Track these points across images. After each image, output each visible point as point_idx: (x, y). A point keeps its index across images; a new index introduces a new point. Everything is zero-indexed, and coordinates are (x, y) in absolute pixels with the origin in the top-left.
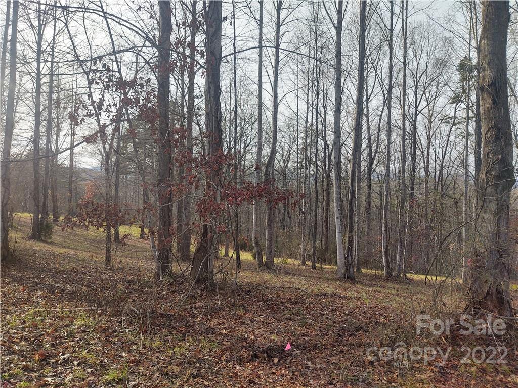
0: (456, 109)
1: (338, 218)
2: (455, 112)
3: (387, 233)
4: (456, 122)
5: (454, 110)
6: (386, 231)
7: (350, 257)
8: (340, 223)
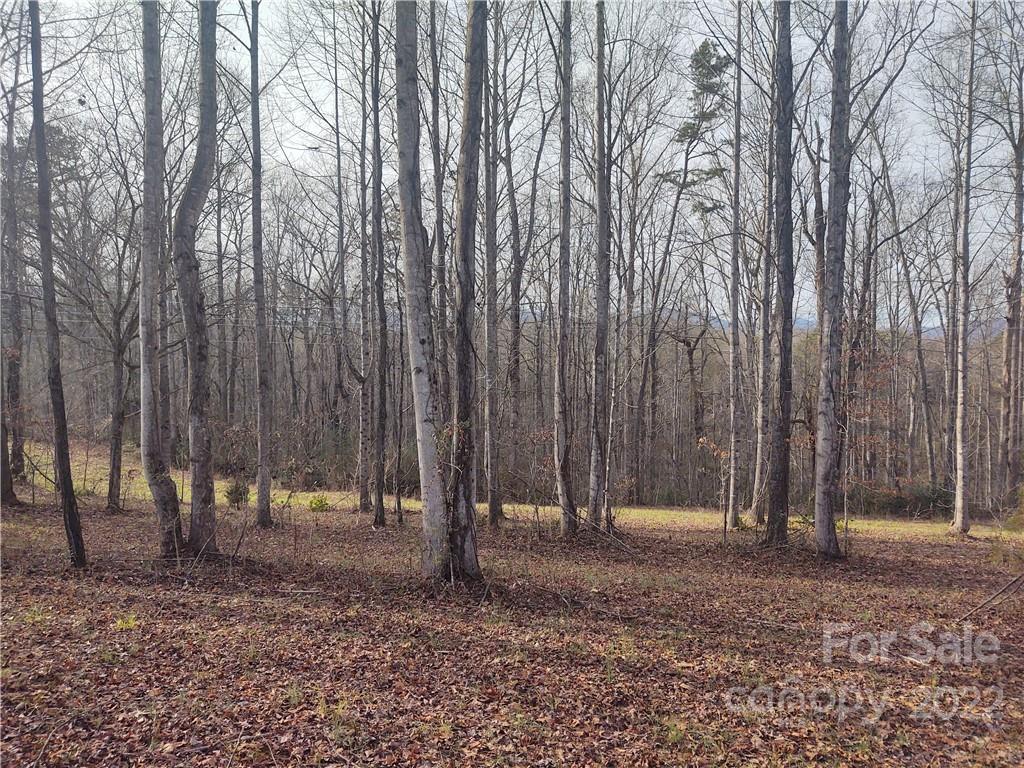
0: (687, 154)
1: (419, 371)
2: (687, 160)
3: (565, 419)
4: (688, 180)
5: (684, 154)
6: (563, 412)
7: (462, 503)
8: (426, 390)
